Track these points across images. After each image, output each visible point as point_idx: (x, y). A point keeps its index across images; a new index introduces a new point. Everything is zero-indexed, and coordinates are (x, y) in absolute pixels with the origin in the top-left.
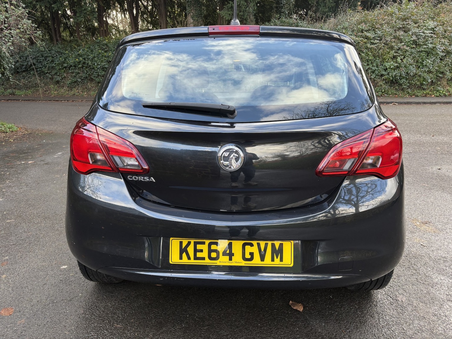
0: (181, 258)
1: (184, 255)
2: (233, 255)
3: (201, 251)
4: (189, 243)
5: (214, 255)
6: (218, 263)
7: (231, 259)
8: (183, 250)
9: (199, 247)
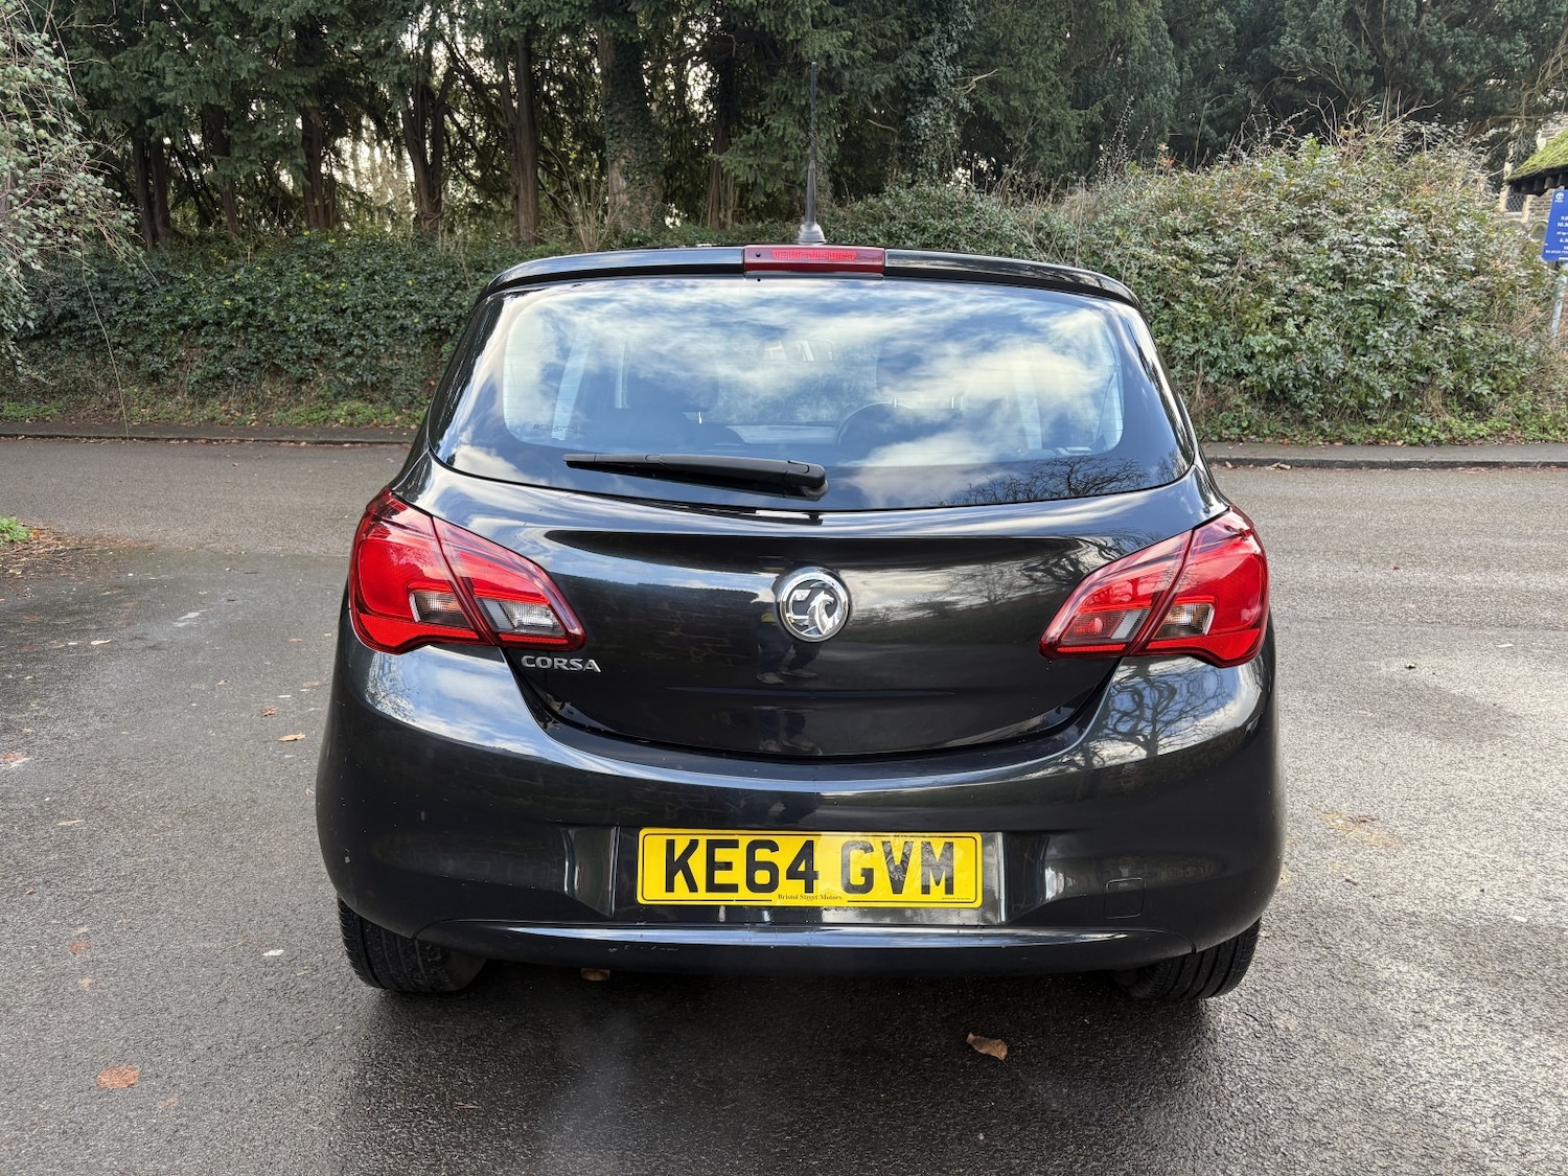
0: (670, 887)
1: (679, 878)
2: (815, 875)
3: (728, 866)
4: (693, 845)
5: (762, 877)
6: (775, 899)
7: (809, 889)
8: (676, 865)
9: (721, 855)
